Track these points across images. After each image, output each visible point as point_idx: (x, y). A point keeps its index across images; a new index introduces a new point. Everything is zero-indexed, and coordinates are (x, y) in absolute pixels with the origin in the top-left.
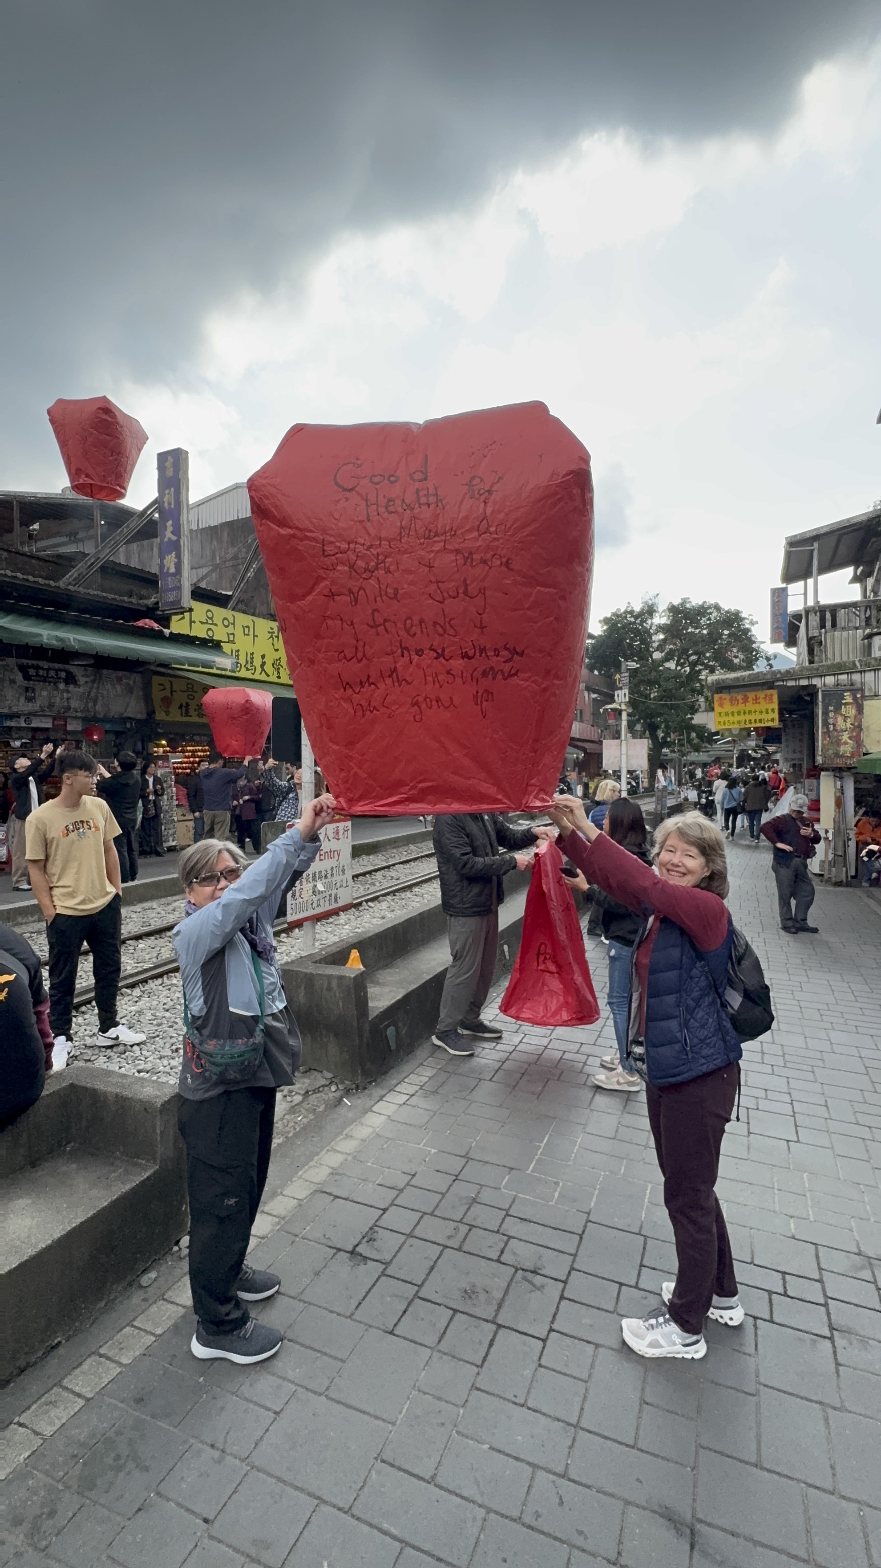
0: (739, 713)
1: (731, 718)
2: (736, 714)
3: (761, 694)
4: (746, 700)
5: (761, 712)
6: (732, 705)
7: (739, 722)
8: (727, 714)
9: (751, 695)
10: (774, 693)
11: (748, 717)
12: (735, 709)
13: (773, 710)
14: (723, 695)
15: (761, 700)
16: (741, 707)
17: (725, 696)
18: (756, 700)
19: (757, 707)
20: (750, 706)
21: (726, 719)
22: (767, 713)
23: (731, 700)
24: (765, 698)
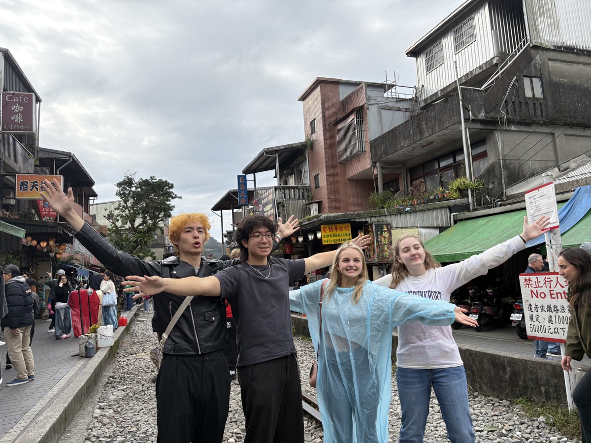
0: (334, 236)
1: (330, 239)
2: (332, 236)
3: (343, 225)
4: (336, 229)
5: (344, 235)
6: (330, 231)
7: (334, 241)
8: (328, 236)
9: (339, 226)
10: (349, 225)
11: (338, 238)
12: (331, 233)
13: (349, 234)
14: (326, 226)
15: (344, 229)
16: (334, 232)
17: (327, 226)
18: (341, 229)
19: (342, 233)
20: (339, 232)
21: (328, 239)
22: (347, 236)
23: (329, 228)
24: (345, 228)
